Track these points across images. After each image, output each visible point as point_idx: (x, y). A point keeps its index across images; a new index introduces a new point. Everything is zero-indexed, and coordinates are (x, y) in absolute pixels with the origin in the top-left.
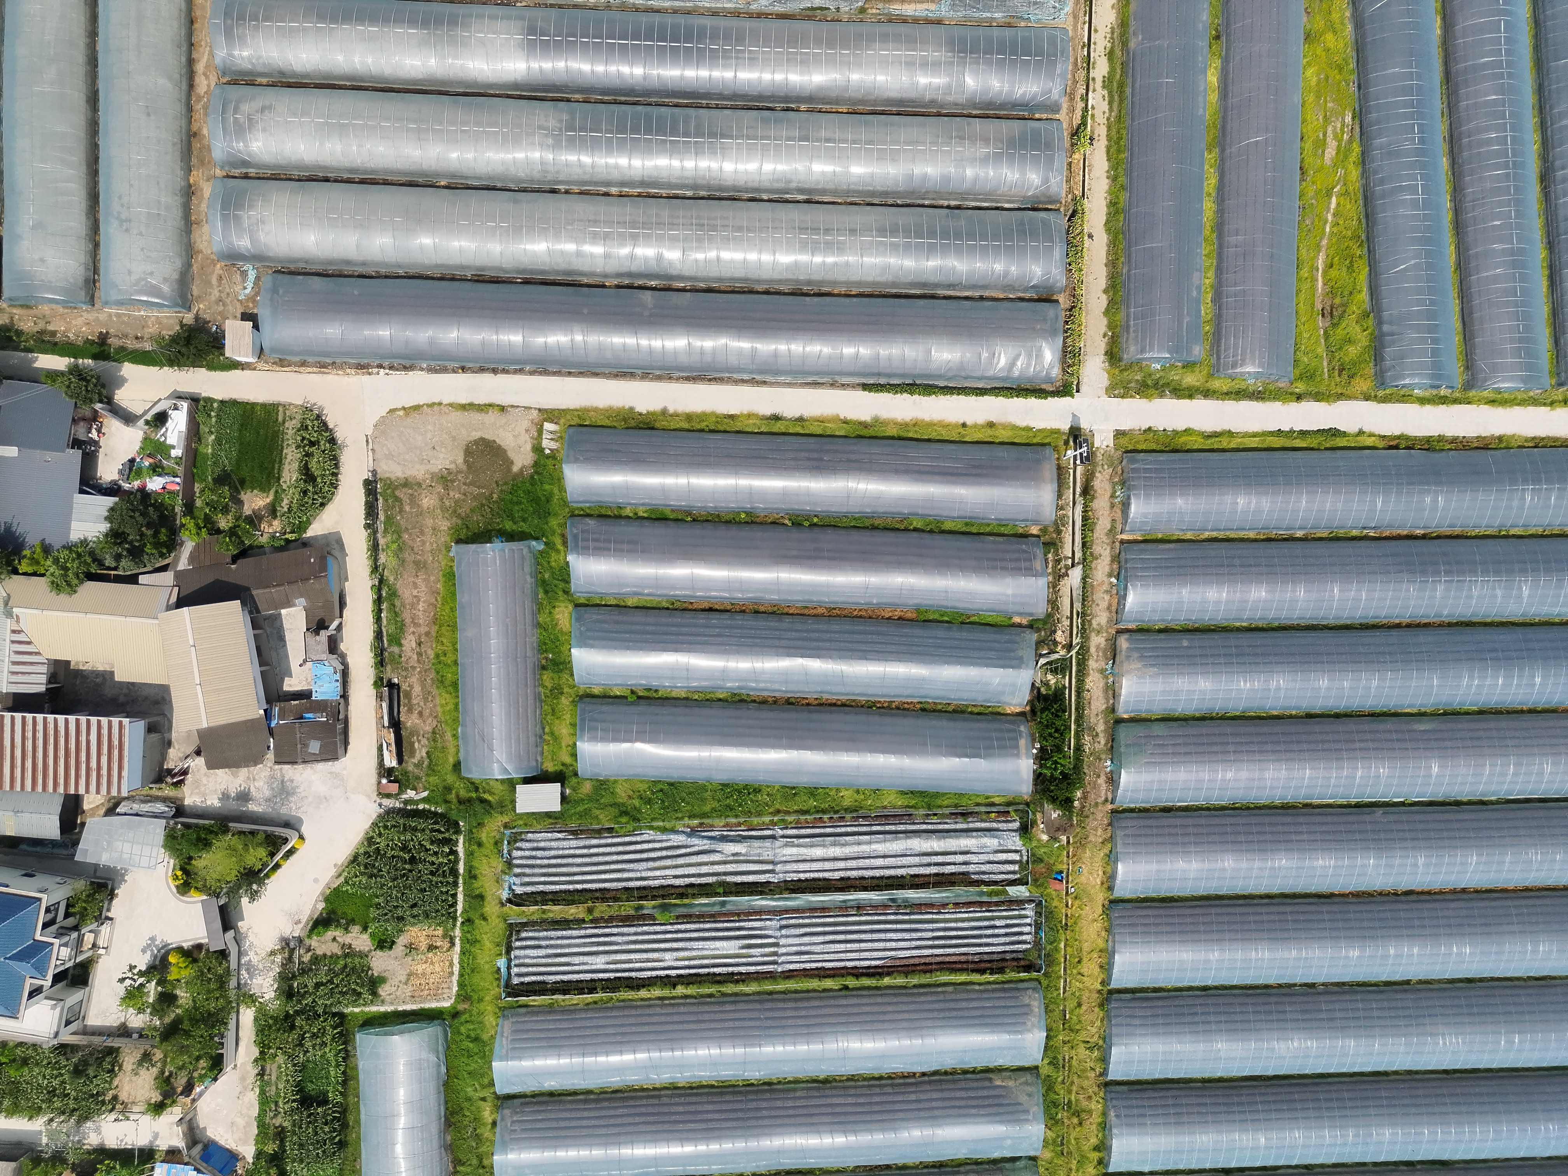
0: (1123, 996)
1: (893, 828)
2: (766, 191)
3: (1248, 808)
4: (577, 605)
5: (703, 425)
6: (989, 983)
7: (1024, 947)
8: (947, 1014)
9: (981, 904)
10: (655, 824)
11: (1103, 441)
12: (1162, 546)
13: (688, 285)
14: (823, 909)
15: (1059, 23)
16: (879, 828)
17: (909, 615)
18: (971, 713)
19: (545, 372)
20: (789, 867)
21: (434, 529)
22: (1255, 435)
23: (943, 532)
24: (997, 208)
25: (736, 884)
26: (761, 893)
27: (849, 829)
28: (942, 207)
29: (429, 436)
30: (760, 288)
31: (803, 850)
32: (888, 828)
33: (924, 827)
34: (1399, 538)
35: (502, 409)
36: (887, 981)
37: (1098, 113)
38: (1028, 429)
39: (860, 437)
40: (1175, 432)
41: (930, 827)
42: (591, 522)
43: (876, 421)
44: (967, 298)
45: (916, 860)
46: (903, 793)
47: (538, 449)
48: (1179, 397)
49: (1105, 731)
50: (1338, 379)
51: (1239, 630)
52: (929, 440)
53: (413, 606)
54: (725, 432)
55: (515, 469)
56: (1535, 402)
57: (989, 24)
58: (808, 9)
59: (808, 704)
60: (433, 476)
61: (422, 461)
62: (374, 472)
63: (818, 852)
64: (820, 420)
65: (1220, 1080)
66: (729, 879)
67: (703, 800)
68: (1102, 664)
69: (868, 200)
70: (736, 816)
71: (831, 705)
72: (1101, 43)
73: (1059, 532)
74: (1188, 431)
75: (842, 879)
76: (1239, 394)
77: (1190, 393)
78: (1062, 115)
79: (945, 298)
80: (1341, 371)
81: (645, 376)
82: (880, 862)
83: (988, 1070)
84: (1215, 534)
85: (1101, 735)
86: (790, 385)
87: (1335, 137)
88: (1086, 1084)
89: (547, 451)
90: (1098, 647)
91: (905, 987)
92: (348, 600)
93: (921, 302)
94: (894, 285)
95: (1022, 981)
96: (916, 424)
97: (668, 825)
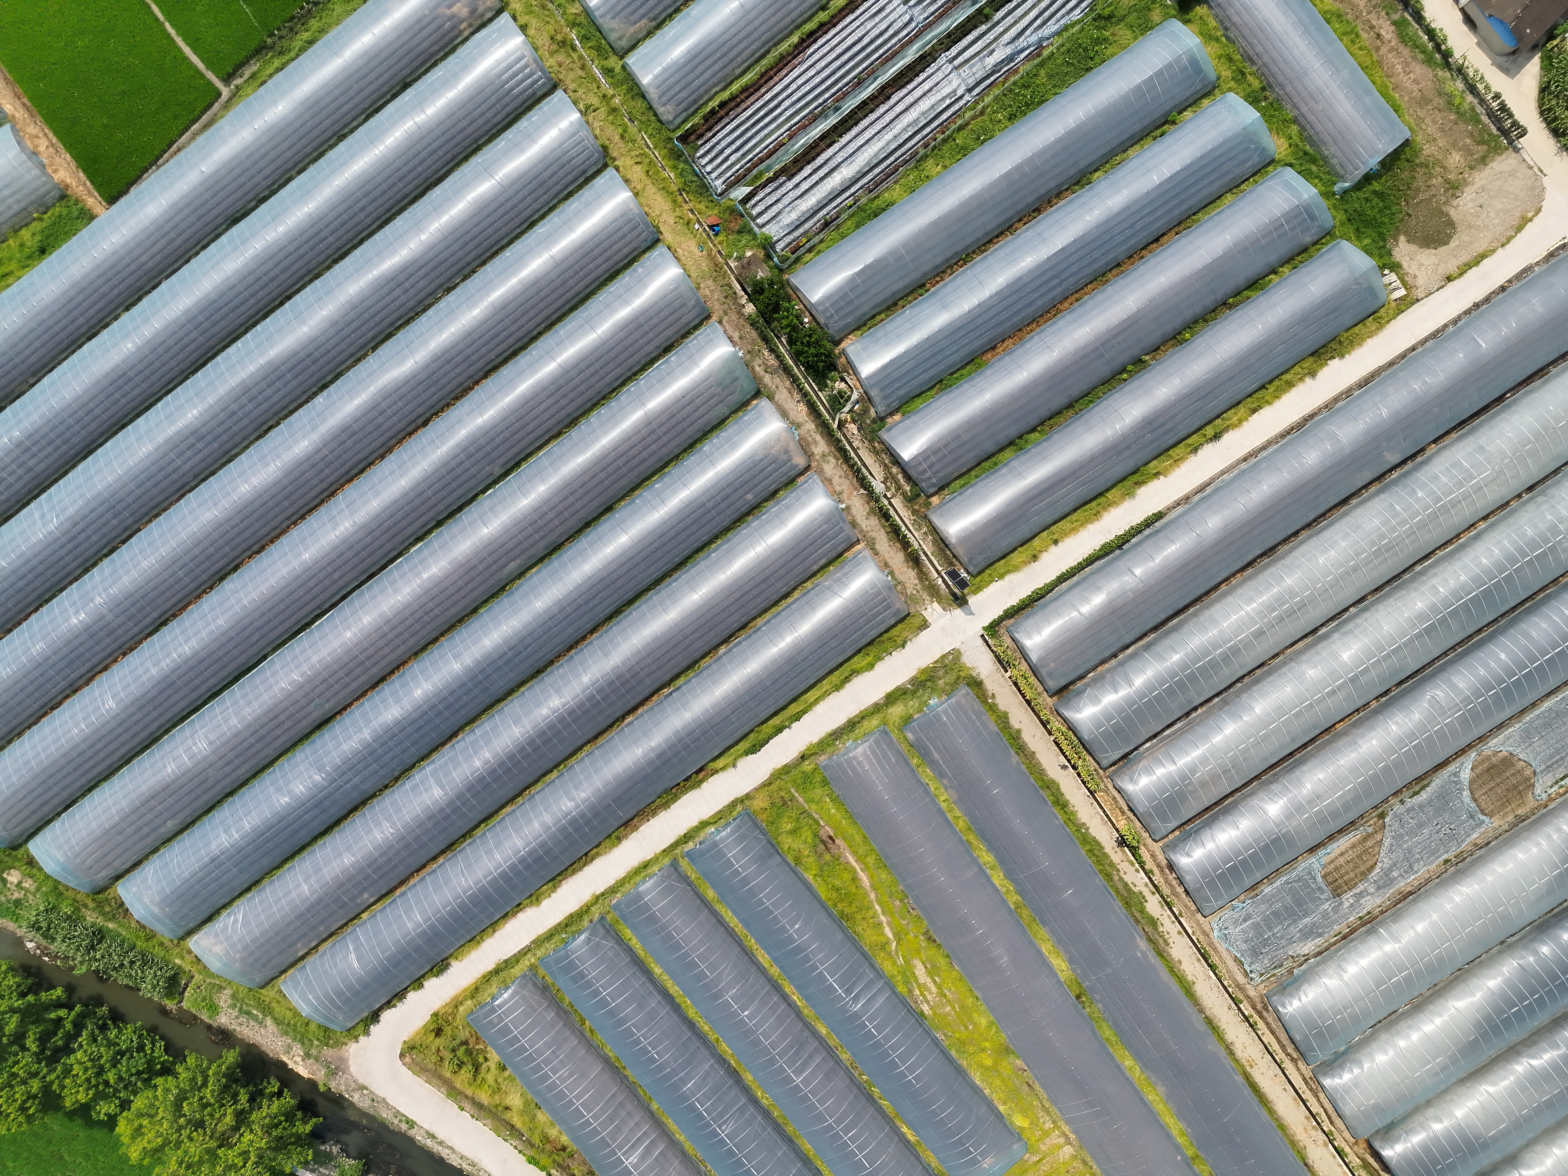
0: (595, 169)
1: (877, 171)
2: (1356, 615)
3: (604, 398)
4: (1272, 161)
5: (1271, 388)
6: (710, 99)
7: (701, 152)
8: (725, 49)
9: (762, 161)
10: (1077, 28)
11: (933, 611)
12: (824, 561)
13: (1365, 494)
14: (887, 60)
15: (1213, 919)
16: (888, 162)
17: (989, 355)
18: (879, 313)
19: (1434, 335)
20: (940, 75)
21: (1434, 140)
22: (816, 701)
23: (1011, 443)
24: (1155, 736)
25: (975, 27)
26: (949, 35)
27: (913, 142)
28: (1201, 705)
29: (1492, 214)
30: (1303, 534)
31: (939, 96)
32: (882, 166)
33: (853, 190)
34: (642, 703)
35: (1449, 279)
36: (795, 39)
37: (1130, 870)
38: (1001, 577)
39: (1134, 473)
40: (880, 659)
41: (847, 194)
42: (1308, 239)
43: (1130, 494)
44: (1127, 647)
45: (839, 159)
46: (891, 204)
47: (1395, 267)
48: (898, 689)
49: (761, 379)
50: (782, 794)
51: (716, 537)
52: (1075, 510)
53: (1406, 64)
54: (1250, 395)
55: (1402, 238)
56: (612, 890)
57: (1269, 878)
58: (1427, 785)
59: (1020, 220)
60: (1466, 183)
61: (1483, 189)
62: (1517, 150)
63: (925, 105)
64: (1177, 461)
65: (466, 158)
66: (983, 28)
67: (1050, 77)
68: (803, 431)
69: (1266, 668)
70: (1015, 83)
71: (1002, 233)
72: (1168, 926)
73: (915, 512)
74: (871, 666)
75: (889, 98)
76: (852, 725)
77: (891, 698)
78: (1156, 847)
79: (1145, 635)
80: (785, 803)
81: (1348, 393)
82: (867, 135)
83: (659, 26)
84: (790, 600)
85: (762, 373)
86: (1223, 473)
87: (925, 985)
88: (572, 75)
89: (1386, 272)
90: (816, 443)
91: (776, 45)
92: (1465, 28)
93: (1163, 616)
94: (1195, 615)
95: (684, 122)
96: (1097, 515)
97: (1066, 35)
